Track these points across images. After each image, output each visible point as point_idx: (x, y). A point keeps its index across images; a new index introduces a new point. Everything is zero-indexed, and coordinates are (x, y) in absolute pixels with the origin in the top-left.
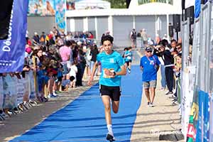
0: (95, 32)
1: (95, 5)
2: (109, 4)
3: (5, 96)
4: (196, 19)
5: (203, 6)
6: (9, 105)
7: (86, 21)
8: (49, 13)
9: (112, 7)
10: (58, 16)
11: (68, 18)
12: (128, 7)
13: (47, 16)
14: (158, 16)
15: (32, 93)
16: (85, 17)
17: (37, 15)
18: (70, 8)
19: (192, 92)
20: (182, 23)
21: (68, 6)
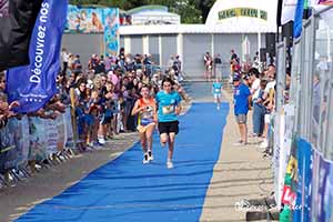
0: (158, 56)
1: (160, 19)
2: (179, 17)
3: (31, 143)
4: (295, 40)
5: (305, 22)
6: (38, 156)
7: (146, 40)
8: (95, 28)
9: (182, 22)
10: (108, 32)
11: (121, 36)
12: (204, 23)
13: (92, 33)
14: (246, 34)
15: (69, 139)
16: (145, 35)
17: (78, 31)
18: (125, 22)
19: (290, 141)
20: (277, 45)
21: (121, 20)
